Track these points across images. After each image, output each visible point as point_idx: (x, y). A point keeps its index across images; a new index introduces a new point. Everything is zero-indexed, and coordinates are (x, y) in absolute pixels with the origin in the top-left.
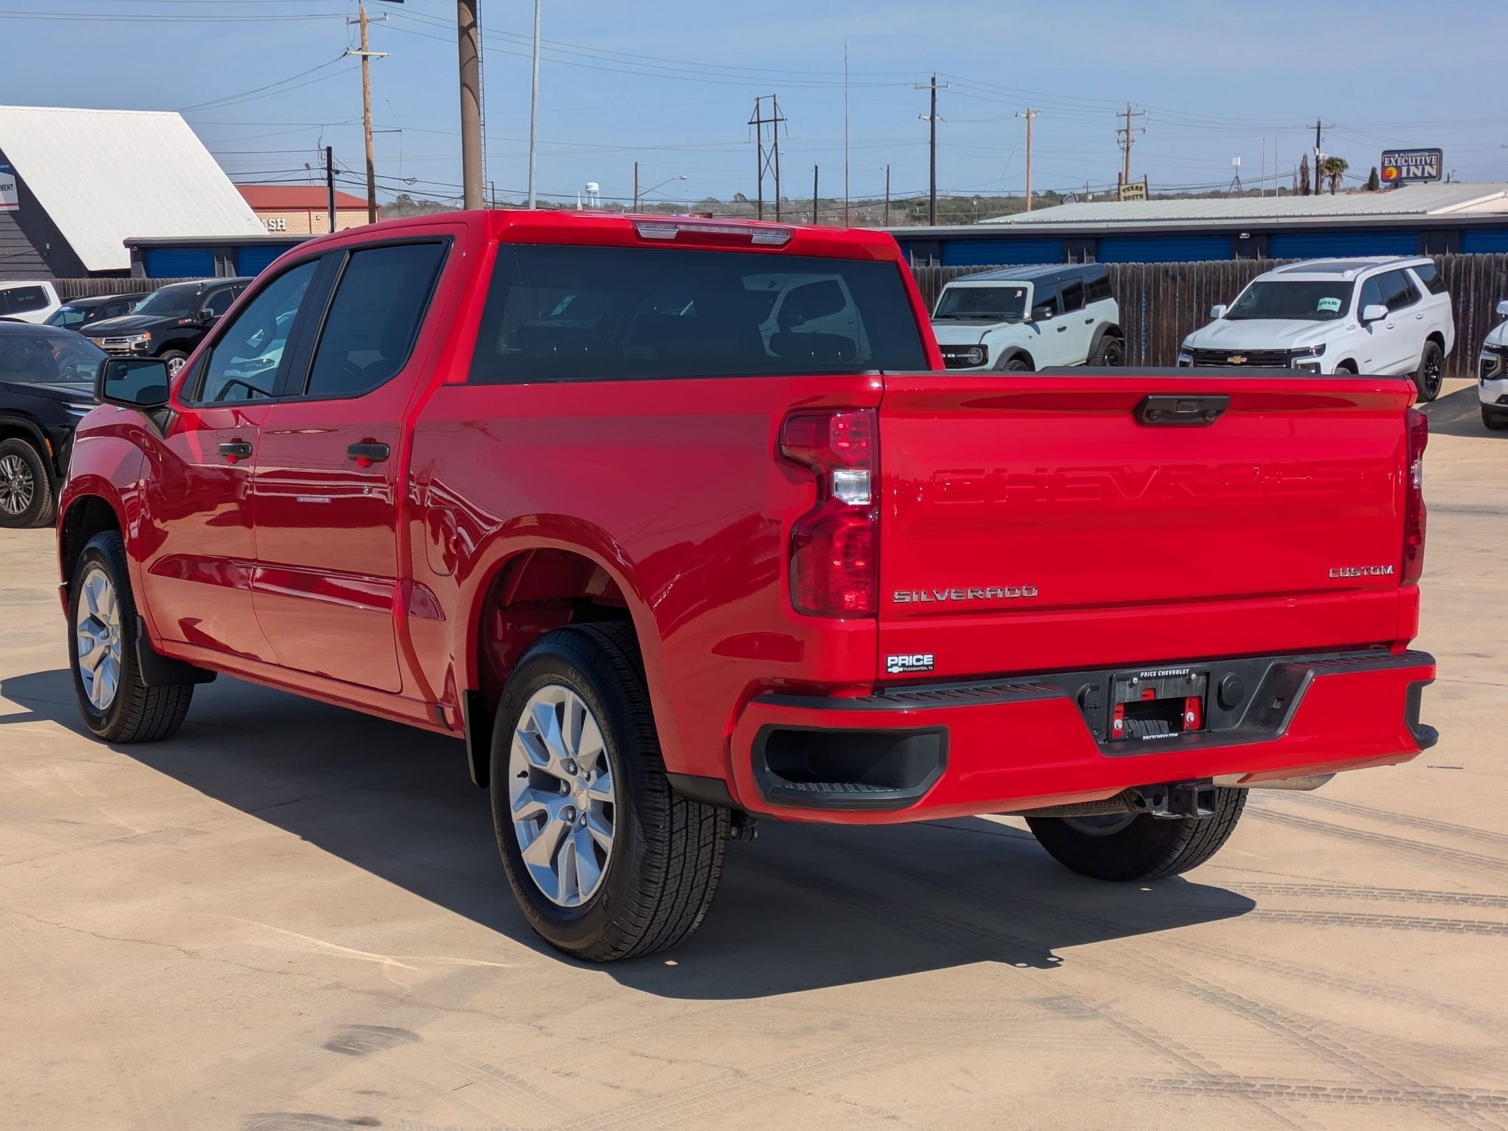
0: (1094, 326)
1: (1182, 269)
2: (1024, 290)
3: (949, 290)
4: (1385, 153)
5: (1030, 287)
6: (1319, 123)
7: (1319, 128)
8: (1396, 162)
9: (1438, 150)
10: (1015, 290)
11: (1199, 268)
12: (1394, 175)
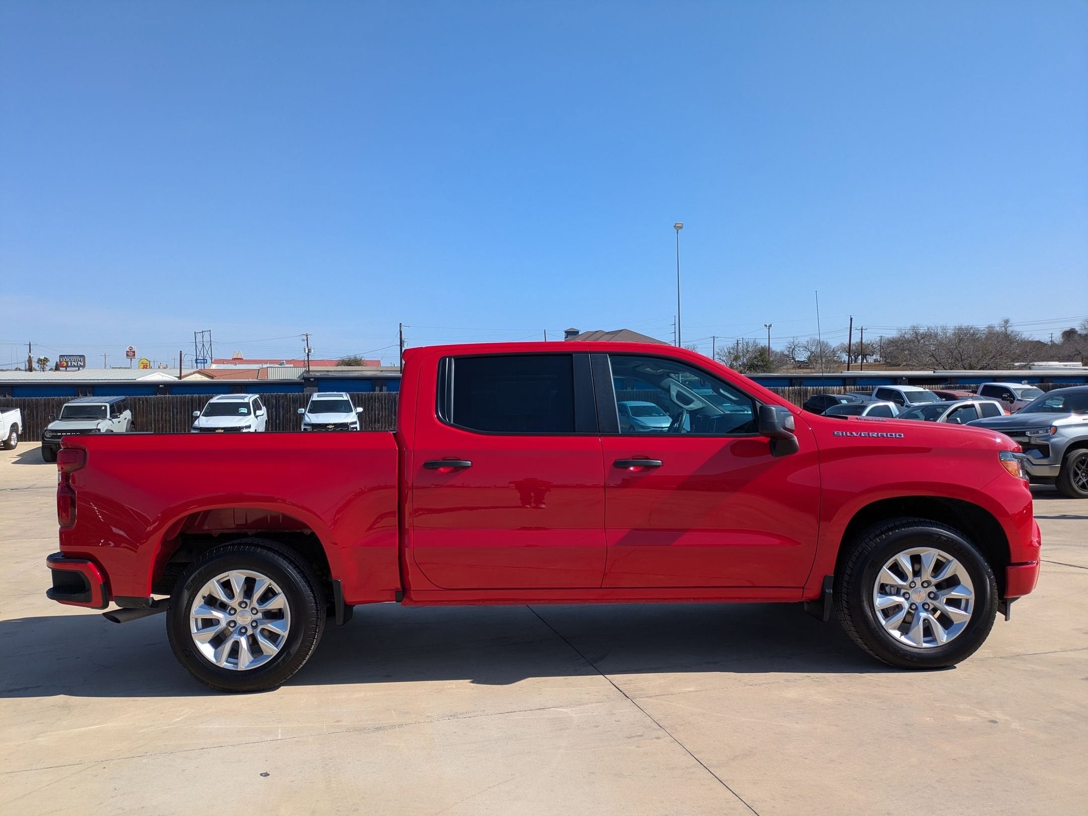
0: (127, 420)
1: (146, 398)
2: (106, 407)
3: (66, 407)
4: (60, 356)
5: (108, 405)
6: (30, 343)
7: (30, 345)
8: (66, 359)
9: (84, 356)
10: (102, 406)
11: (153, 398)
12: (65, 365)
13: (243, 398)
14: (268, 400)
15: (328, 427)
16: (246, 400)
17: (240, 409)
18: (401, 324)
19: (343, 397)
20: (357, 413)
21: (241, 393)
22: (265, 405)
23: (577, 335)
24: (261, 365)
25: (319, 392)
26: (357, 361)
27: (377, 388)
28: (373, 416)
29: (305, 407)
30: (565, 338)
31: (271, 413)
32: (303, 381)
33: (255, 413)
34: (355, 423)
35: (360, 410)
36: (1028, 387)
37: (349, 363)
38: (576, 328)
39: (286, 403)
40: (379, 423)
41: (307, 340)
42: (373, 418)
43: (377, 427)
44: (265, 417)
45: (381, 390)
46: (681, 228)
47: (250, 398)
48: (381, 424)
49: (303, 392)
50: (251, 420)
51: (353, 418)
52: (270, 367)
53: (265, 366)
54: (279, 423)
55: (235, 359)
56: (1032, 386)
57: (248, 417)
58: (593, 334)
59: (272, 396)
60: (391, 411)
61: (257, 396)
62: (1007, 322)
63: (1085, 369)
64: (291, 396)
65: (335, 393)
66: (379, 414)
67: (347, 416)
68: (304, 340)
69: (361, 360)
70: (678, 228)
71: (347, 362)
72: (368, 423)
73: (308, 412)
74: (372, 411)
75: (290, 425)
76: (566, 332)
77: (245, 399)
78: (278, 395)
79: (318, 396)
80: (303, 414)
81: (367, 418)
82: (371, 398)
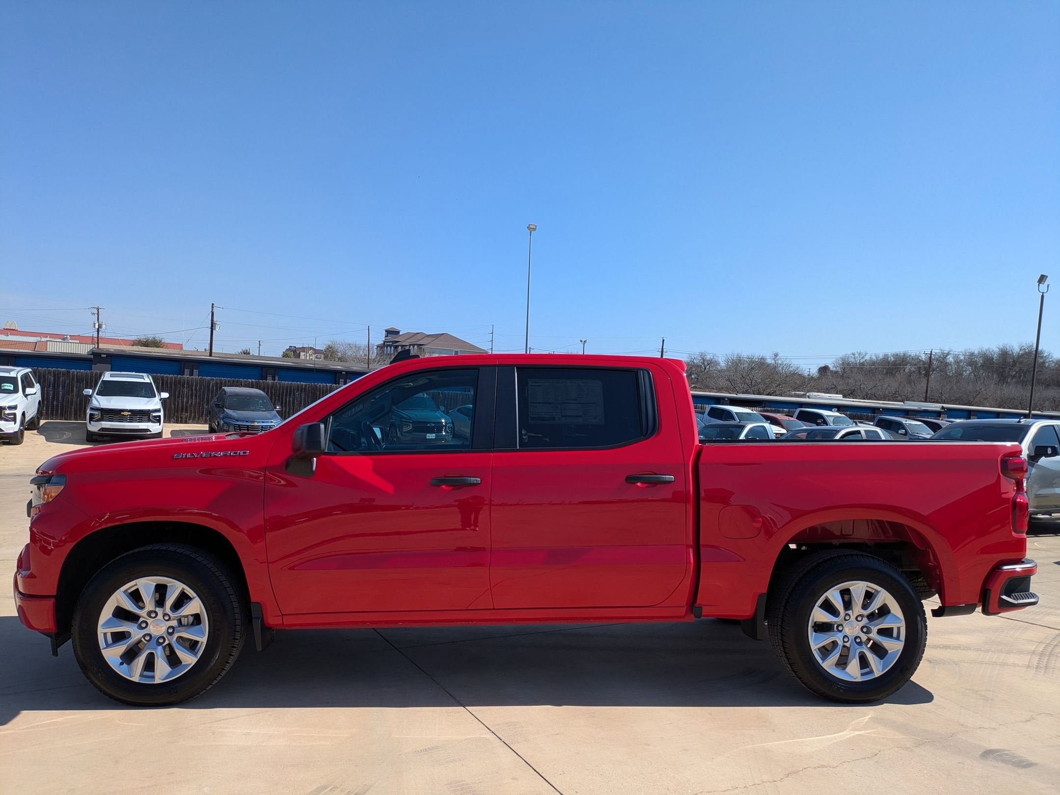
13: (9, 371)
14: (44, 377)
15: (122, 413)
16: (13, 374)
17: (2, 385)
18: (213, 304)
19: (143, 378)
20: (161, 399)
21: (8, 366)
22: (39, 382)
23: (398, 335)
24: (39, 339)
25: (111, 371)
26: (157, 343)
27: (187, 371)
28: (180, 403)
29: (93, 387)
30: (385, 337)
31: (47, 392)
32: (92, 357)
33: (24, 391)
34: (159, 411)
35: (165, 395)
36: (837, 414)
37: (146, 344)
38: (397, 328)
39: (67, 382)
40: (186, 411)
41: (98, 314)
42: (180, 406)
43: (184, 417)
44: (38, 397)
45: (191, 374)
46: (534, 229)
47: (18, 372)
48: (189, 413)
49: (91, 369)
50: (18, 399)
51: (156, 404)
52: (49, 341)
53: (44, 339)
54: (57, 406)
55: (7, 329)
56: (840, 414)
57: (15, 396)
58: (414, 336)
59: (50, 372)
60: (203, 398)
61: (29, 370)
62: (776, 355)
63: (853, 401)
64: (75, 373)
65: (134, 373)
66: (187, 402)
67: (148, 402)
68: (94, 314)
69: (161, 341)
70: (531, 229)
71: (144, 343)
72: (172, 412)
73: (97, 394)
74: (179, 397)
75: (71, 408)
76: (386, 331)
77: (11, 373)
78: (58, 371)
79: (111, 376)
80: (91, 396)
81: (173, 406)
82: (178, 383)
